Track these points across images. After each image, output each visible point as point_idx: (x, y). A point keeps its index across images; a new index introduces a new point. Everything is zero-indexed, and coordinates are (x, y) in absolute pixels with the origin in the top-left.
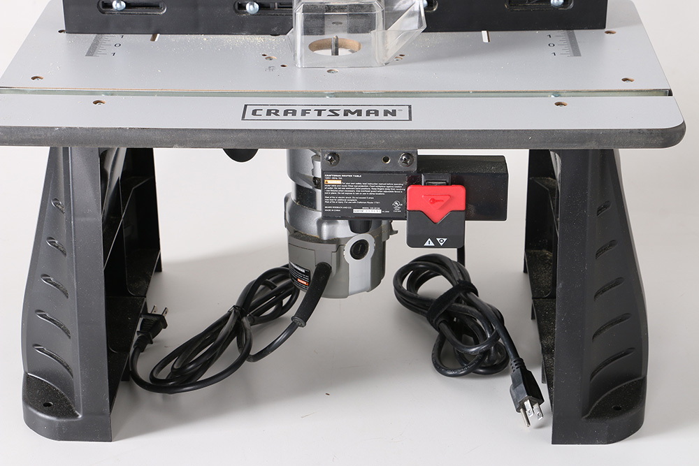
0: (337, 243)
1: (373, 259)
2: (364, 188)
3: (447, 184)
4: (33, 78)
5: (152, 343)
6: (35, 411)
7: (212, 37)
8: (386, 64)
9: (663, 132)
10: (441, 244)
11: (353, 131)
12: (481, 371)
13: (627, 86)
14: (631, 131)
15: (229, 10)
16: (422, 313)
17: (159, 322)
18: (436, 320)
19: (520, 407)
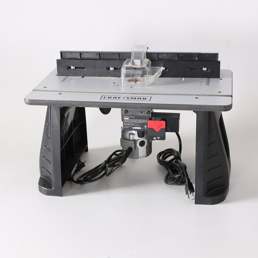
0: (135, 141)
1: (147, 147)
2: (135, 121)
3: (160, 120)
4: (44, 87)
5: (80, 171)
6: (41, 186)
7: (100, 77)
8: (149, 85)
9: (225, 107)
10: (158, 139)
11: (132, 103)
12: (179, 183)
13: (220, 94)
14: (215, 106)
15: (105, 69)
16: (164, 166)
17: (83, 165)
18: (167, 168)
19: (187, 193)
